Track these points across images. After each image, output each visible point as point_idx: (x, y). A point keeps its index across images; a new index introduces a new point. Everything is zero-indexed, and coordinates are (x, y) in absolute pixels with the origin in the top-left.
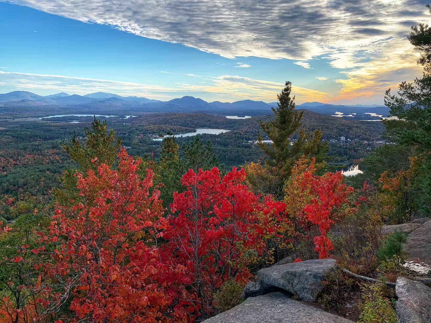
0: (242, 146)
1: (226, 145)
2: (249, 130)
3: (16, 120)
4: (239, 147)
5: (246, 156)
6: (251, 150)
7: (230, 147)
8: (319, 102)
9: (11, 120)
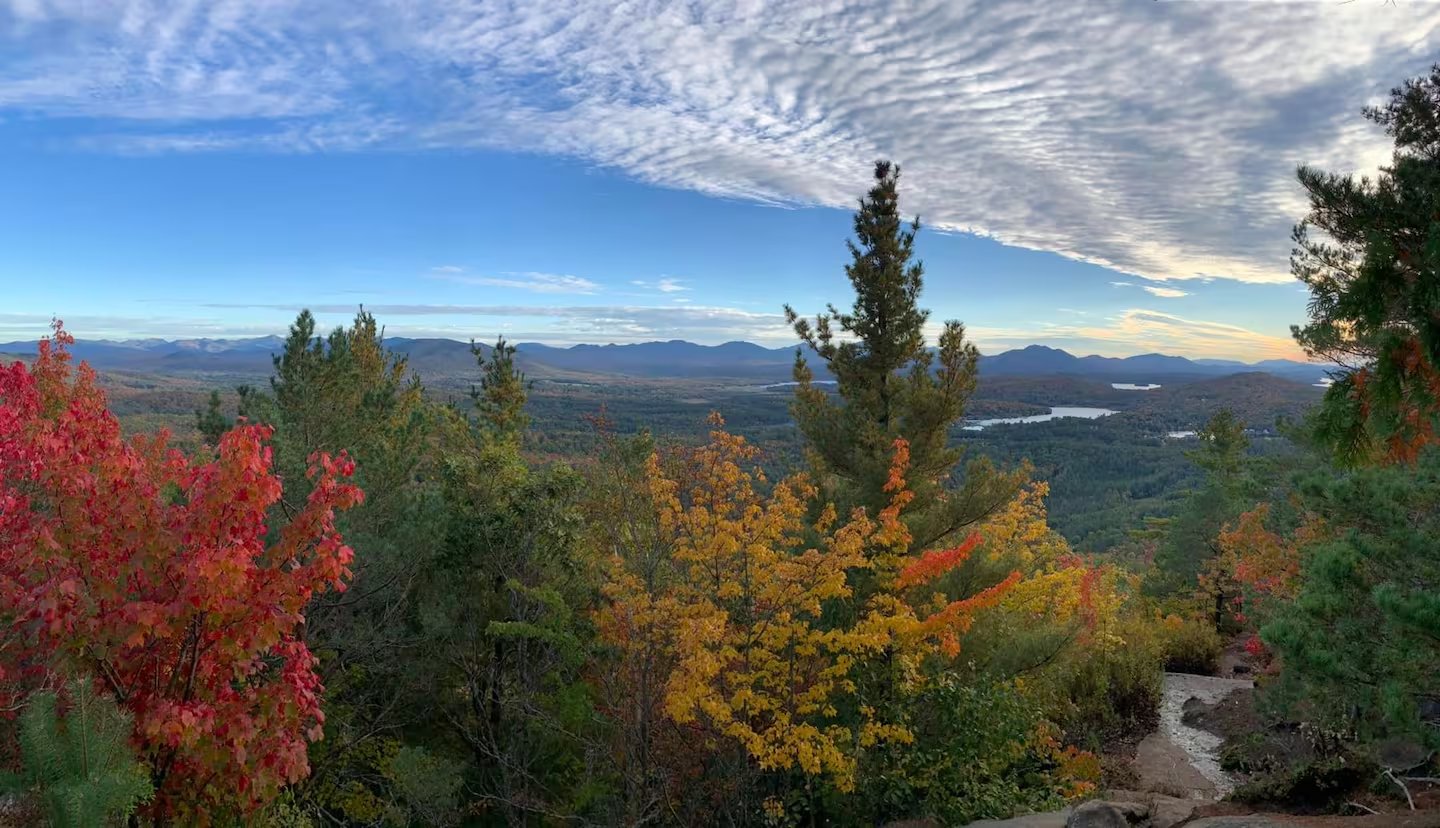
0: (1142, 443)
1: (1109, 440)
2: (1157, 411)
3: (729, 388)
4: (1136, 443)
5: (1149, 461)
6: (1158, 450)
7: (1118, 445)
8: (1288, 358)
9: (720, 389)
